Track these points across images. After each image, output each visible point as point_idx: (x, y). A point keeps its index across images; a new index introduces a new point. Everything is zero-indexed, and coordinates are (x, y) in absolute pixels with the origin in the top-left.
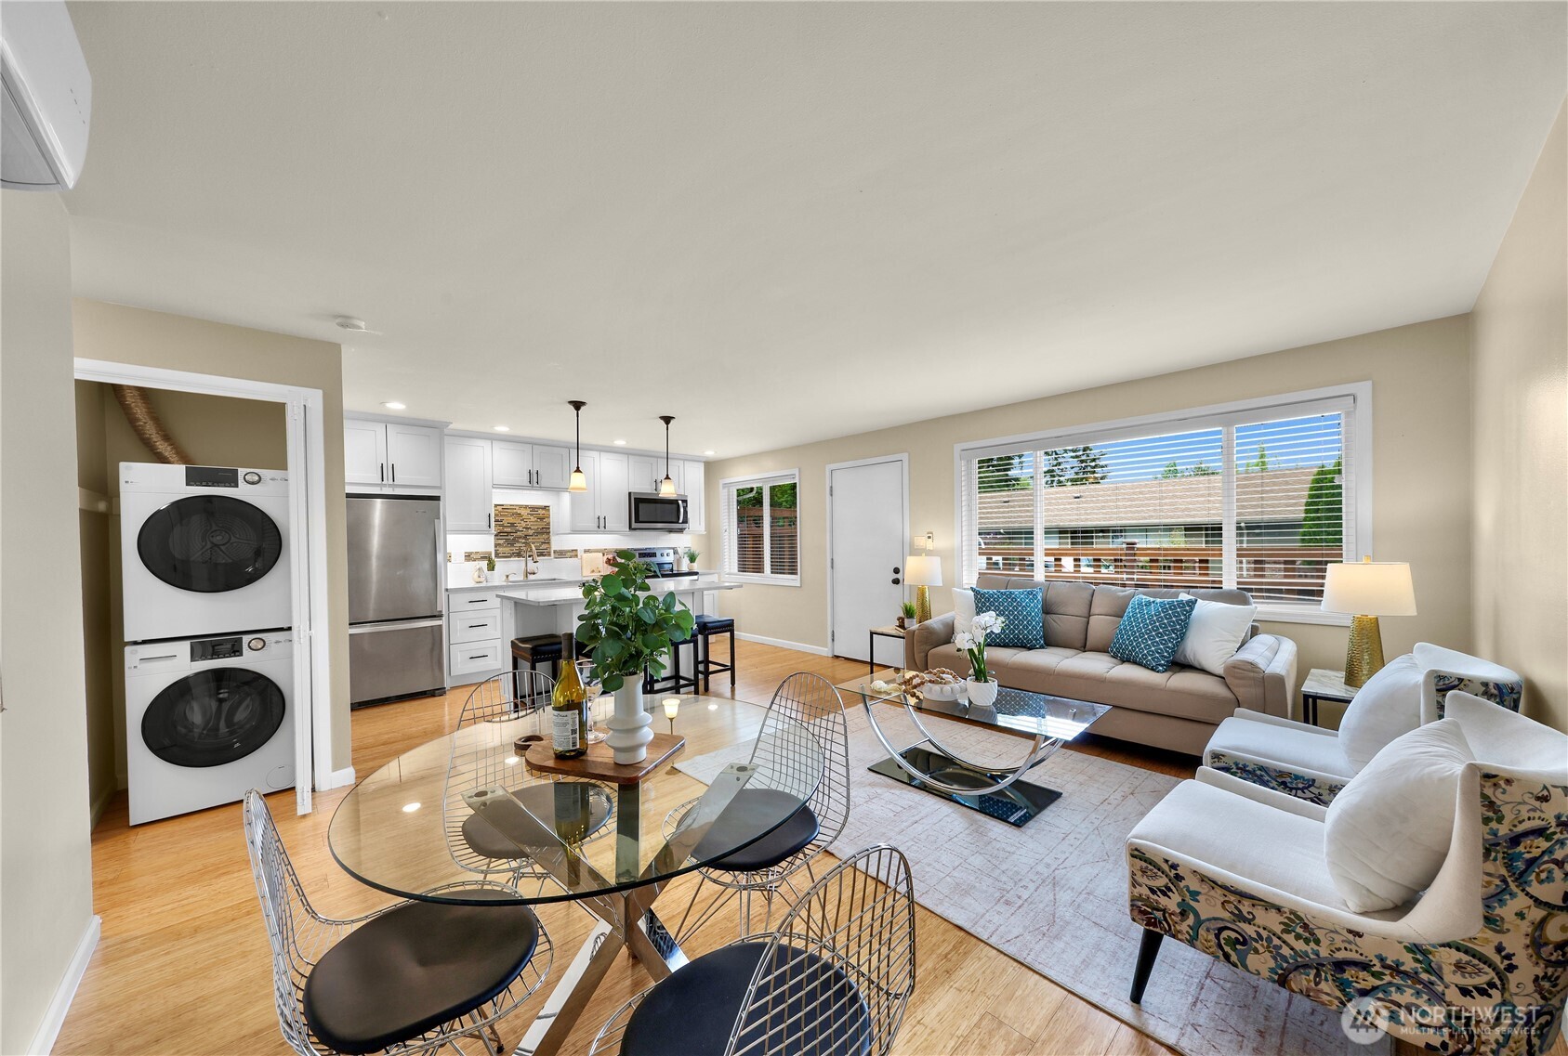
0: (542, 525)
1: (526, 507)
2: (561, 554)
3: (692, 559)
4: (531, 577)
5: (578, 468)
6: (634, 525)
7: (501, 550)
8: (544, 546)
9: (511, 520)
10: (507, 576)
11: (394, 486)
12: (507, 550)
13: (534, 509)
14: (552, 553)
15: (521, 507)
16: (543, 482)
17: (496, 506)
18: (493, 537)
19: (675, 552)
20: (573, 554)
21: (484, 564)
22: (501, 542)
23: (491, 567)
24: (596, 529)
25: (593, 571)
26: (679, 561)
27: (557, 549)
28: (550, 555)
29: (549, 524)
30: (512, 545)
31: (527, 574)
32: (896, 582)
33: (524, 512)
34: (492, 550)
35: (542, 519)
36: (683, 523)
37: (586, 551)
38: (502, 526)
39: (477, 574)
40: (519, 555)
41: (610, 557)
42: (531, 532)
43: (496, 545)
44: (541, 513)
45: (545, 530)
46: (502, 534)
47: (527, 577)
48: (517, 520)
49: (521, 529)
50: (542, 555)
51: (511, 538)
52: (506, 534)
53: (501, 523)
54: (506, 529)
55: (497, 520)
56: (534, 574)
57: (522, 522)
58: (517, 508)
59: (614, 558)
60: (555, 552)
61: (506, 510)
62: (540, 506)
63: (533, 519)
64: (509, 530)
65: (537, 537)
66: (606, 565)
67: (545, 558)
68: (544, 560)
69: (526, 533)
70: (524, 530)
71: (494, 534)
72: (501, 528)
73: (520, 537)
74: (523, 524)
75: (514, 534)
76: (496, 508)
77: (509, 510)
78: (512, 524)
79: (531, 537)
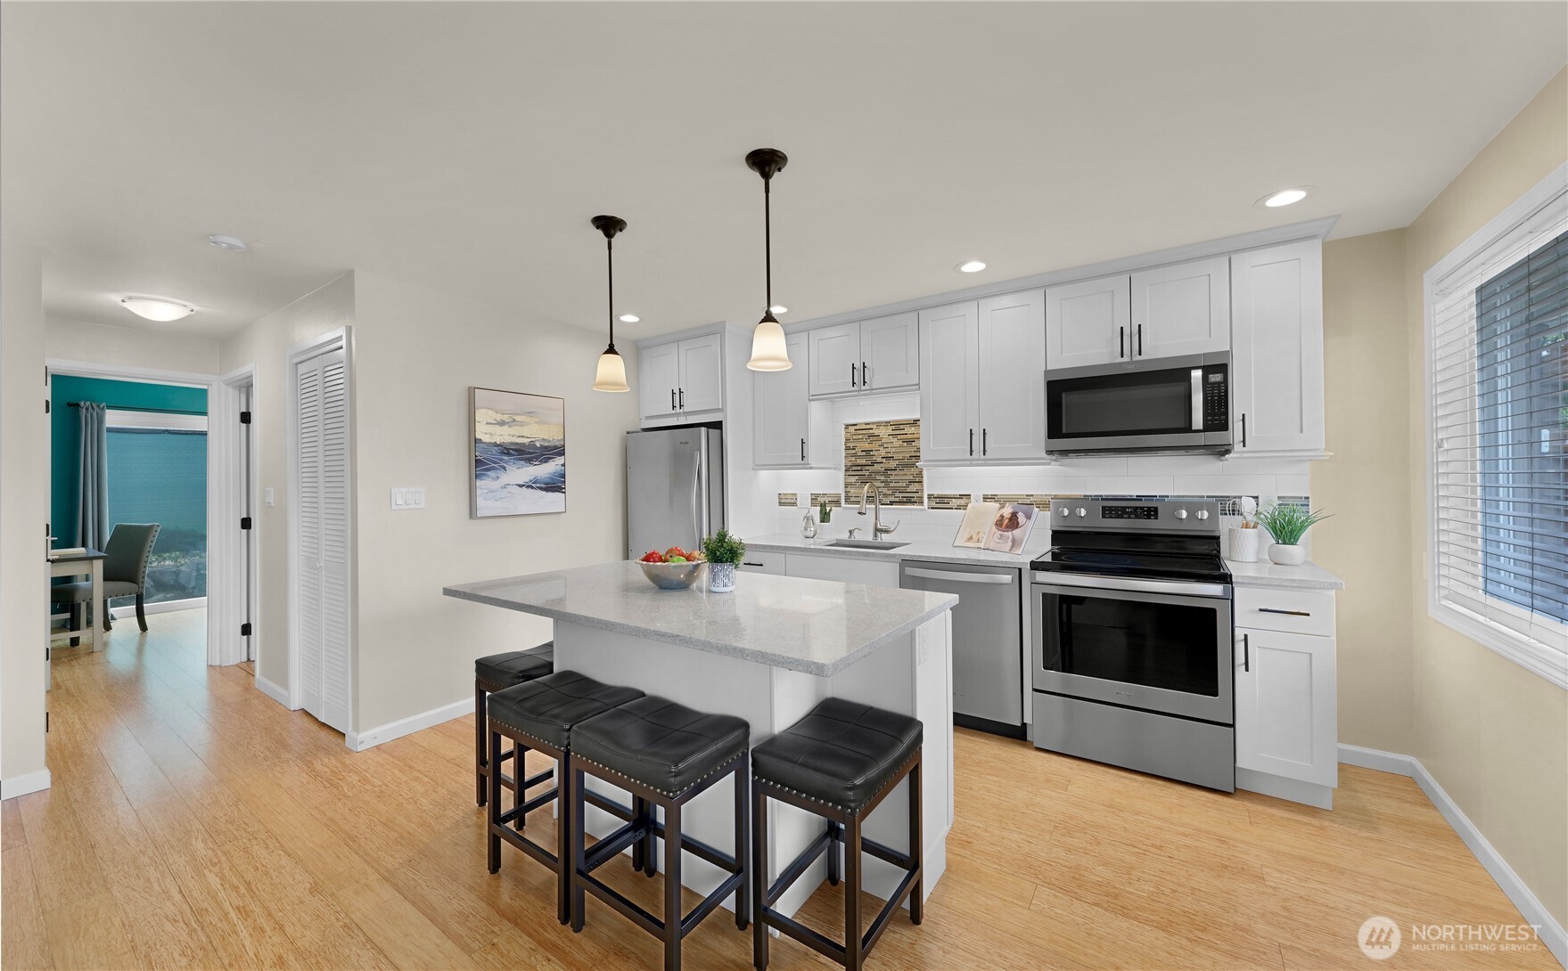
0: (909, 451)
1: (886, 424)
2: (941, 502)
4: (885, 538)
7: (852, 491)
8: (913, 487)
9: (866, 446)
10: (851, 532)
11: (686, 414)
12: (860, 492)
13: (897, 425)
14: (926, 500)
15: (879, 424)
17: (847, 426)
18: (842, 474)
20: (962, 502)
22: (853, 479)
23: (825, 517)
25: (970, 539)
27: (936, 492)
28: (921, 503)
29: (918, 450)
30: (867, 485)
31: (877, 531)
33: (883, 432)
34: (835, 491)
35: (910, 442)
36: (1208, 427)
37: (983, 498)
38: (855, 456)
40: (871, 501)
41: (1008, 511)
42: (893, 464)
43: (846, 485)
44: (905, 431)
45: (914, 462)
46: (854, 468)
47: (876, 536)
48: (875, 446)
49: (879, 460)
50: (909, 501)
51: (867, 473)
52: (859, 468)
53: (854, 452)
54: (860, 461)
55: (847, 448)
56: (886, 531)
57: (881, 448)
58: (874, 427)
59: (1014, 516)
60: (930, 497)
61: (861, 432)
62: (906, 421)
63: (896, 443)
64: (863, 461)
65: (902, 473)
66: (994, 527)
67: (913, 507)
68: (911, 509)
69: (887, 466)
70: (884, 460)
71: (844, 469)
72: (853, 459)
73: (877, 473)
74: (883, 452)
75: (870, 468)
76: (848, 431)
77: (864, 432)
78: (868, 453)
79: (893, 473)
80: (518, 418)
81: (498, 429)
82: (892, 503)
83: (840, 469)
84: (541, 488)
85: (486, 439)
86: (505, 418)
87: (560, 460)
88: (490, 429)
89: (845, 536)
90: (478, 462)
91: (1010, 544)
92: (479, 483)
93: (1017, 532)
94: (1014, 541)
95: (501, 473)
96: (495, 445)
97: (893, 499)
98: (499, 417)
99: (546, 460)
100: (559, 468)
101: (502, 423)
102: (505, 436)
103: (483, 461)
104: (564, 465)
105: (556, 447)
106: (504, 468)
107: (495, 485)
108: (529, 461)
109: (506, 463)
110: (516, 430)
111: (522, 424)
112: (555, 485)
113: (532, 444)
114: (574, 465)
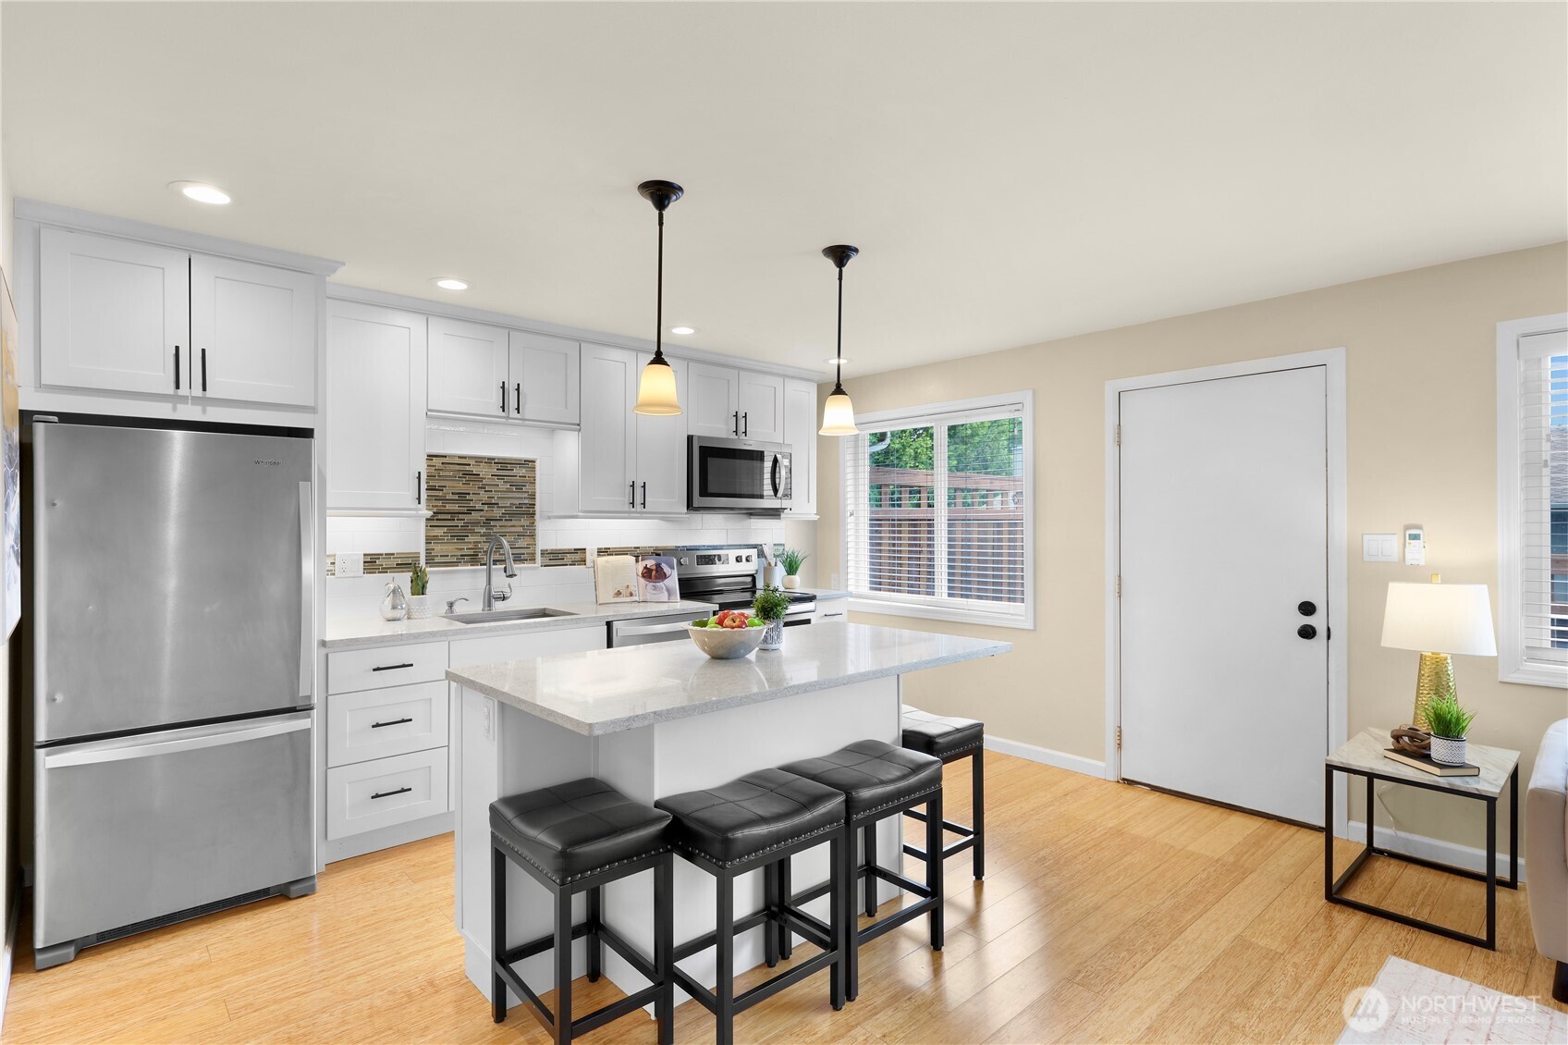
0: (519, 498)
1: (490, 460)
2: (556, 558)
3: (791, 568)
4: (499, 606)
5: (659, 354)
6: (697, 501)
7: (438, 548)
8: (522, 542)
9: (460, 487)
10: (451, 605)
11: (204, 401)
12: (451, 549)
13: (504, 465)
14: (538, 556)
15: (479, 460)
16: (529, 409)
17: (430, 457)
18: (422, 523)
19: (761, 554)
20: (577, 557)
21: (405, 579)
22: (439, 532)
23: (419, 587)
24: (627, 507)
25: (619, 593)
26: (768, 570)
27: (548, 547)
28: (533, 560)
29: (533, 496)
30: (461, 538)
31: (490, 598)
32: (1307, 632)
33: (484, 471)
34: (420, 548)
35: (519, 486)
37: (603, 552)
38: (444, 500)
39: (388, 601)
40: (474, 559)
41: (650, 563)
42: (497, 513)
43: (429, 540)
44: (517, 474)
45: (528, 511)
46: (440, 517)
47: (490, 605)
48: (471, 488)
49: (478, 506)
50: (518, 558)
51: (460, 524)
52: (449, 517)
53: (440, 493)
54: (449, 507)
55: (431, 488)
56: (504, 598)
57: (482, 492)
58: (472, 462)
59: (658, 566)
60: (543, 553)
61: (452, 467)
62: (515, 460)
63: (502, 486)
64: (455, 507)
65: (510, 523)
66: (642, 581)
67: (523, 565)
68: (521, 569)
69: (489, 515)
70: (486, 507)
71: (425, 516)
72: (440, 503)
73: (476, 523)
74: (484, 496)
75: (466, 517)
76: (431, 463)
77: (457, 467)
78: (462, 496)
79: (498, 524)
91: (666, 593)
93: (666, 581)
94: (668, 590)
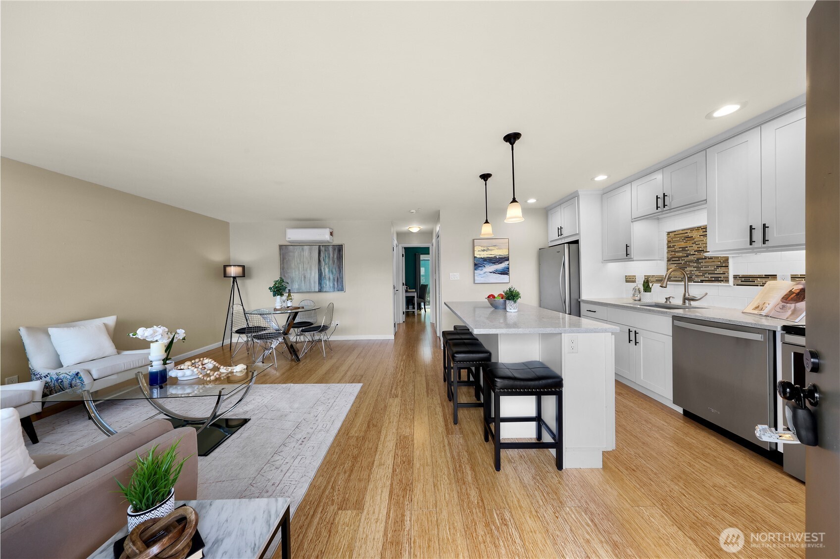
2: (746, 280)
7: (672, 273)
8: (720, 270)
11: (562, 238)
15: (692, 229)
17: (669, 233)
18: (665, 263)
20: (766, 280)
22: (673, 266)
23: (648, 289)
28: (727, 281)
30: (683, 269)
31: (685, 299)
33: (696, 234)
43: (668, 270)
46: (673, 259)
47: (685, 302)
48: (689, 244)
50: (717, 280)
52: (677, 259)
53: (673, 249)
54: (677, 254)
55: (669, 247)
57: (694, 245)
58: (689, 231)
61: (678, 236)
64: (681, 254)
67: (720, 284)
68: (718, 286)
69: (699, 256)
70: (696, 253)
71: (666, 260)
72: (673, 253)
73: (692, 261)
74: (695, 247)
75: (686, 259)
76: (669, 236)
77: (681, 235)
78: (684, 249)
79: (703, 261)
80: (489, 248)
81: (482, 253)
82: (702, 281)
83: (663, 260)
84: (498, 273)
85: (478, 256)
86: (485, 248)
87: (507, 263)
88: (480, 253)
89: (663, 301)
90: (475, 265)
91: (790, 313)
92: (476, 271)
94: (794, 311)
95: (483, 268)
96: (481, 258)
97: (703, 278)
98: (483, 248)
99: (501, 263)
100: (506, 265)
101: (484, 250)
102: (485, 255)
103: (478, 264)
104: (508, 264)
105: (505, 258)
106: (485, 266)
107: (481, 272)
108: (494, 263)
109: (485, 264)
110: (489, 252)
111: (491, 250)
112: (505, 272)
113: (495, 257)
114: (513, 264)
